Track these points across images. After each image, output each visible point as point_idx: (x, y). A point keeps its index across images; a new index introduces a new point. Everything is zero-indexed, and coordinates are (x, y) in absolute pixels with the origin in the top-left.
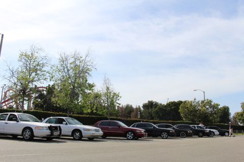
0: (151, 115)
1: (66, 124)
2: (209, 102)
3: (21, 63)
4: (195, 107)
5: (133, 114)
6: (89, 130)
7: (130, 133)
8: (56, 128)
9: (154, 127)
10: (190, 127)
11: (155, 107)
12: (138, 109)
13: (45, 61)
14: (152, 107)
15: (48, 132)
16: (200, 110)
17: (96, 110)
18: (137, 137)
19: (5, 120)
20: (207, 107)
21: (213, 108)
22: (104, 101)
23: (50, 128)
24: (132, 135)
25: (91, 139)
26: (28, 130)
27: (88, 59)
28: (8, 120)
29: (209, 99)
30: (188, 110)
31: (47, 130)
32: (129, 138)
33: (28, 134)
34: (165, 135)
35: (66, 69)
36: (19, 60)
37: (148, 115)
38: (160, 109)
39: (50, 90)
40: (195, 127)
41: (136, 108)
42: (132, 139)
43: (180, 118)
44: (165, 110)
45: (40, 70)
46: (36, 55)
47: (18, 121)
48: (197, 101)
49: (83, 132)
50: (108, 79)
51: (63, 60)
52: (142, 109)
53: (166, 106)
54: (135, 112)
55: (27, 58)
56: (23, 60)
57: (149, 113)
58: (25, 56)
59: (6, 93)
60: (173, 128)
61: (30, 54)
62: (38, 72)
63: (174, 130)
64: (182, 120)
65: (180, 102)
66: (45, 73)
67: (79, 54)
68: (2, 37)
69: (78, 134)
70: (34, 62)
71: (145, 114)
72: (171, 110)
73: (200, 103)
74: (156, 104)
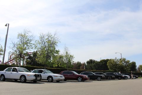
0: (92, 68)
1: (44, 73)
2: (124, 60)
3: (19, 40)
4: (116, 62)
5: (81, 67)
7: (80, 78)
8: (38, 75)
9: (93, 74)
11: (94, 63)
12: (84, 64)
13: (32, 38)
14: (92, 63)
15: (34, 78)
16: (119, 64)
17: (61, 65)
18: (84, 80)
19: (10, 71)
20: (123, 62)
21: (126, 63)
22: (65, 60)
23: (35, 75)
24: (81, 79)
25: (58, 81)
26: (23, 77)
27: (55, 36)
28: (12, 71)
29: (124, 58)
30: (112, 64)
32: (79, 80)
33: (23, 79)
34: (99, 79)
35: (43, 43)
36: (18, 38)
37: (89, 67)
38: (96, 64)
39: (35, 54)
40: (116, 74)
41: (83, 64)
42: (81, 81)
43: (108, 69)
44: (99, 65)
45: (29, 43)
46: (27, 34)
47: (17, 72)
48: (117, 59)
49: (53, 77)
50: (67, 47)
51: (42, 38)
52: (86, 64)
53: (99, 62)
54: (82, 66)
56: (20, 38)
57: (90, 66)
58: (21, 35)
59: (11, 56)
60: (104, 75)
61: (23, 34)
62: (28, 44)
64: (109, 70)
65: (108, 60)
66: (32, 44)
67: (50, 34)
68: (8, 25)
69: (50, 79)
70: (26, 38)
71: (88, 67)
72: (103, 64)
73: (119, 60)
74: (94, 61)
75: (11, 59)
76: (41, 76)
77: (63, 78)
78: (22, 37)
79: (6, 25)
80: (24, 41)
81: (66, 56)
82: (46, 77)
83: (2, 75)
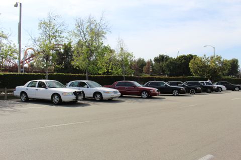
0: (162, 69)
1: (88, 87)
2: (219, 58)
3: (41, 31)
4: (204, 63)
5: (145, 68)
6: (108, 92)
7: (144, 93)
10: (199, 84)
11: (166, 61)
12: (150, 62)
13: (62, 28)
14: (163, 61)
15: (73, 97)
16: (210, 66)
17: (112, 69)
18: (150, 96)
20: (217, 63)
21: (222, 64)
23: (75, 93)
24: (147, 94)
25: (110, 100)
26: (56, 96)
27: (103, 22)
28: (38, 87)
30: (198, 66)
31: (72, 95)
32: (144, 97)
33: (56, 99)
34: (176, 92)
35: (82, 33)
36: (39, 29)
38: (170, 62)
40: (204, 83)
41: (148, 62)
43: (190, 74)
44: (175, 64)
45: (59, 36)
46: (54, 21)
47: (47, 88)
48: (207, 57)
49: (103, 94)
50: (122, 40)
51: (79, 26)
52: (154, 62)
53: (176, 60)
54: (147, 66)
55: (46, 25)
56: (42, 28)
57: (160, 67)
58: (44, 24)
60: (184, 86)
61: (48, 21)
62: (57, 38)
63: (184, 88)
64: (192, 75)
65: (191, 57)
66: (64, 38)
67: (93, 18)
68: (21, 6)
69: (99, 96)
70: (53, 29)
71: (157, 68)
72: (181, 63)
73: (209, 59)
74: (166, 58)
75: (27, 58)
76: (84, 94)
77: (119, 94)
78: (46, 27)
80: (51, 33)
81: (121, 55)
82: (90, 94)
83: (23, 93)
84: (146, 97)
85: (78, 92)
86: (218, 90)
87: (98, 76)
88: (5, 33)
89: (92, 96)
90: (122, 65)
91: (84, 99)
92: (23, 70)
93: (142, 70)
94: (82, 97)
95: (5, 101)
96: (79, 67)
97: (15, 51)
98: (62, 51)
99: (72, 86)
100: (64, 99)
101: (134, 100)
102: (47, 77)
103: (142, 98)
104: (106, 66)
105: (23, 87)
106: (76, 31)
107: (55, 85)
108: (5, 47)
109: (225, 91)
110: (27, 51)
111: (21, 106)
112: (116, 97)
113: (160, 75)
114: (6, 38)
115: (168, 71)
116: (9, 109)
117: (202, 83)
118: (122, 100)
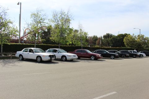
1: (58, 53)
2: (142, 36)
3: (32, 19)
4: (133, 39)
7: (93, 57)
8: (53, 56)
9: (107, 53)
10: (128, 52)
11: (111, 37)
13: (45, 17)
14: (108, 37)
15: (49, 58)
16: (136, 41)
18: (96, 59)
20: (141, 39)
21: (145, 40)
23: (50, 56)
24: (94, 57)
25: (72, 61)
26: (39, 58)
28: (29, 52)
30: (129, 41)
33: (39, 59)
34: (112, 57)
35: (57, 20)
38: (113, 38)
40: (131, 52)
41: (99, 38)
44: (116, 39)
45: (43, 22)
46: (40, 13)
47: (34, 53)
48: (135, 35)
49: (67, 57)
50: (81, 24)
51: (55, 16)
52: (103, 38)
53: (117, 37)
54: (98, 40)
56: (33, 17)
57: (107, 41)
58: (34, 15)
61: (36, 13)
62: (42, 23)
63: (118, 54)
65: (126, 35)
66: (45, 23)
67: (63, 11)
69: (64, 58)
70: (39, 18)
71: (105, 42)
72: (120, 39)
73: (136, 36)
74: (111, 35)
76: (55, 57)
77: (77, 57)
78: (35, 17)
79: (18, 4)
80: (38, 20)
81: (80, 33)
82: (59, 57)
83: (20, 55)
84: (94, 59)
85: (52, 55)
86: (140, 56)
87: (66, 46)
88: (11, 20)
89: (60, 58)
90: (81, 40)
91: (55, 60)
92: (23, 42)
93: (96, 43)
94: (54, 58)
95: (10, 60)
96: (54, 41)
97: (17, 31)
98: (46, 30)
99: (50, 52)
100: (43, 59)
101: (86, 61)
102: (35, 46)
103: (91, 60)
104: (71, 40)
105: (20, 52)
106: (53, 19)
107: (39, 51)
108: (11, 29)
109: (145, 57)
110: (26, 30)
111: (19, 63)
112: (75, 59)
113: (106, 46)
114: (12, 23)
115: (112, 43)
116: (12, 64)
117: (130, 51)
118: (79, 60)
